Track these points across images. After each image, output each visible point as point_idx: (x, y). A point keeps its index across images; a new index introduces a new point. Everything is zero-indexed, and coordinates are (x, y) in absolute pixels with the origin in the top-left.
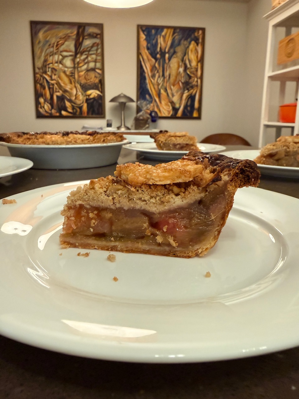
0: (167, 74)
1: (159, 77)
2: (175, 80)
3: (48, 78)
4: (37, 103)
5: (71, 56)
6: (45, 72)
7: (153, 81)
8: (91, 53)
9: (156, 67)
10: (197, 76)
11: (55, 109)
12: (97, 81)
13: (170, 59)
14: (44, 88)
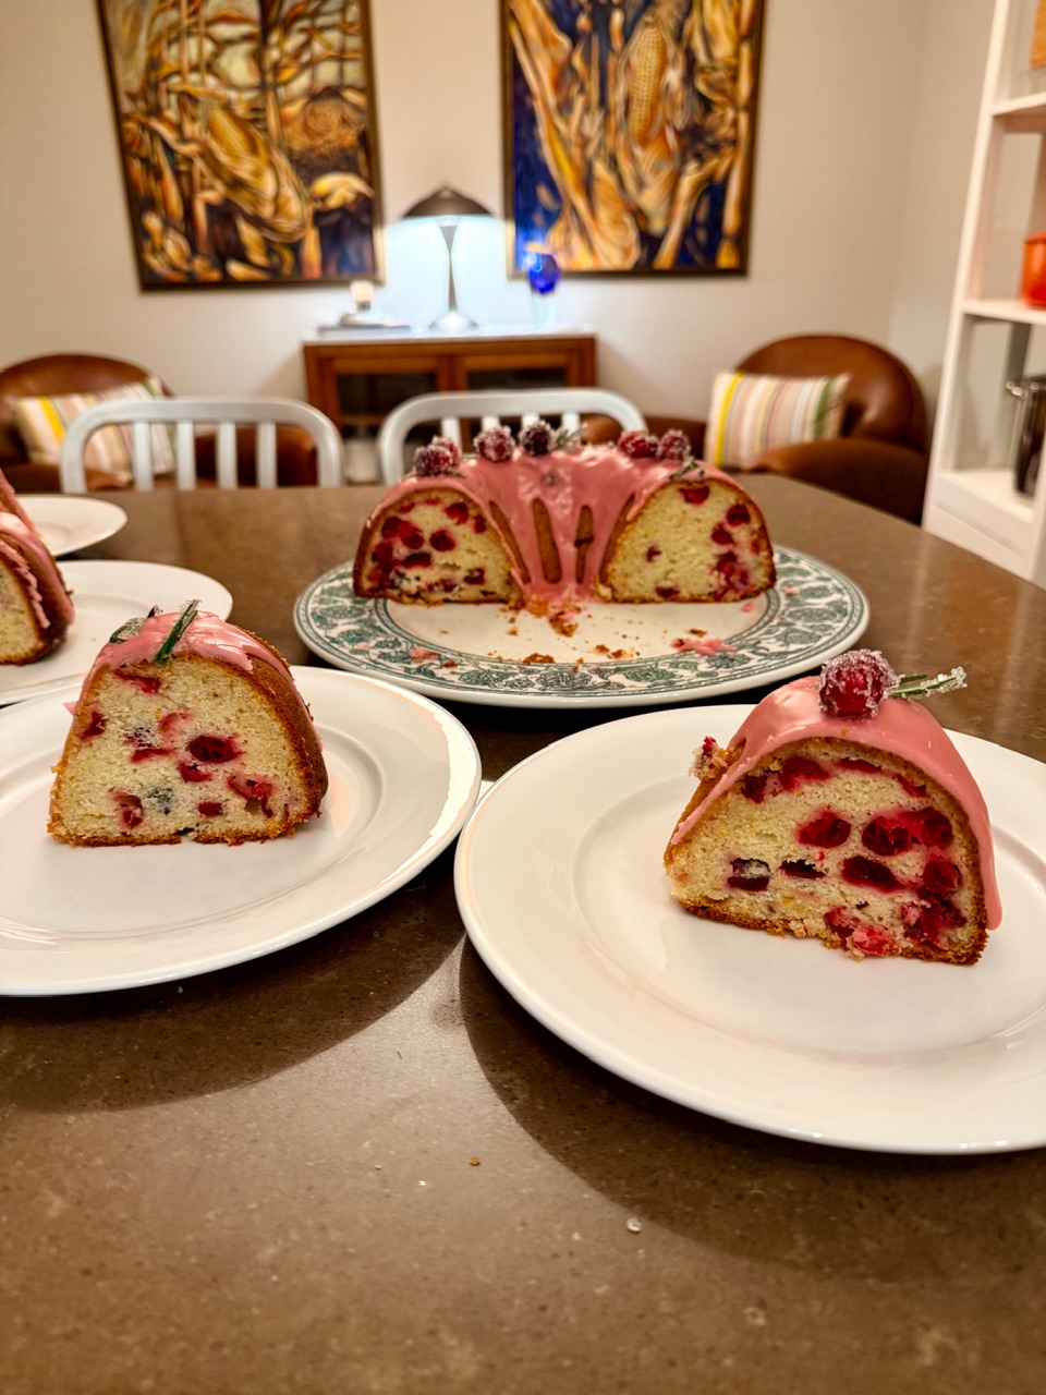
0: (617, 96)
1: (587, 109)
2: (650, 122)
3: (169, 135)
4: (139, 234)
5: (247, 38)
6: (156, 111)
7: (562, 126)
8: (321, 21)
9: (573, 70)
10: (733, 101)
11: (205, 257)
12: (350, 137)
13: (628, 33)
14: (159, 176)
